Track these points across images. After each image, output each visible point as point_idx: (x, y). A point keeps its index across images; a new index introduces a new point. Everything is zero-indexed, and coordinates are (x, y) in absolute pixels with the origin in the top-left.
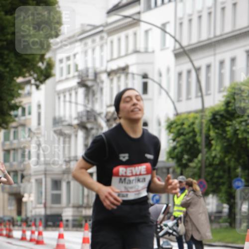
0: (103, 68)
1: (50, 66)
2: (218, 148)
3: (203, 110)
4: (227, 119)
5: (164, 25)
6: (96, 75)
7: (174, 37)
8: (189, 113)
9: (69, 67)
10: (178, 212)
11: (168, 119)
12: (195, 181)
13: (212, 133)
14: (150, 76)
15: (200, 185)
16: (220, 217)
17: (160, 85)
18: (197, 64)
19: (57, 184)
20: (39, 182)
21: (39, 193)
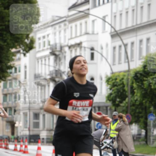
0: (66, 44)
1: (32, 42)
2: (139, 95)
3: (129, 71)
4: (144, 76)
5: (104, 17)
6: (61, 48)
7: (111, 25)
8: (120, 72)
9: (44, 42)
10: (113, 134)
11: (107, 76)
12: (124, 115)
13: (135, 85)
14: (95, 49)
15: (127, 117)
16: (140, 138)
17: (102, 55)
18: (125, 42)
19: (36, 116)
20: (25, 114)
21: (26, 121)
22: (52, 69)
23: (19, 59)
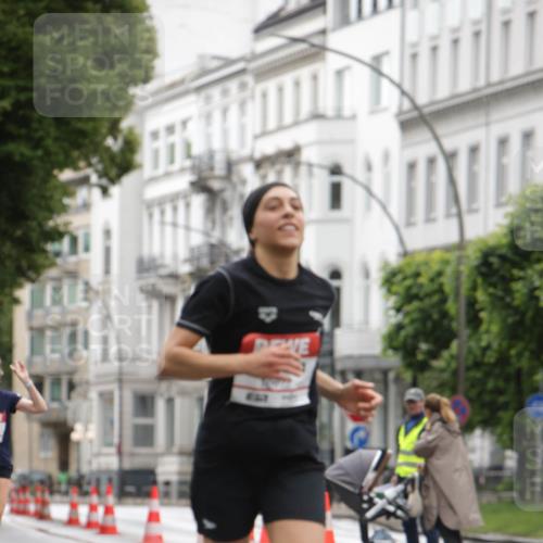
0: (246, 152)
1: (131, 146)
2: (495, 328)
3: (461, 245)
4: (515, 265)
5: (378, 58)
6: (230, 166)
7: (399, 86)
8: (432, 250)
9: (172, 148)
10: (407, 467)
11: (386, 264)
12: (445, 400)
13: (481, 296)
14: (347, 169)
15: (456, 407)
16: (498, 479)
17: (368, 190)
18: (448, 144)
19: (144, 403)
20: (106, 398)
21: (107, 423)
22: (197, 239)
23: (86, 206)
